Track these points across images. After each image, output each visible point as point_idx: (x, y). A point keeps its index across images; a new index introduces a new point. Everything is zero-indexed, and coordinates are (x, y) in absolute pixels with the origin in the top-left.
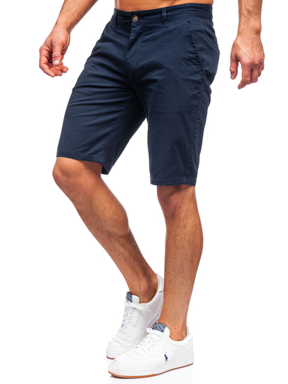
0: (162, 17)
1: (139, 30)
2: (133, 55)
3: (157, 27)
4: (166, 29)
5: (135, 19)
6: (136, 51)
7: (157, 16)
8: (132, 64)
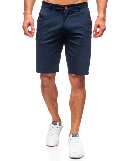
0: (78, 7)
1: (68, 12)
2: (67, 23)
3: (76, 12)
4: (80, 13)
5: (66, 8)
6: (68, 21)
7: (75, 7)
8: (67, 27)
